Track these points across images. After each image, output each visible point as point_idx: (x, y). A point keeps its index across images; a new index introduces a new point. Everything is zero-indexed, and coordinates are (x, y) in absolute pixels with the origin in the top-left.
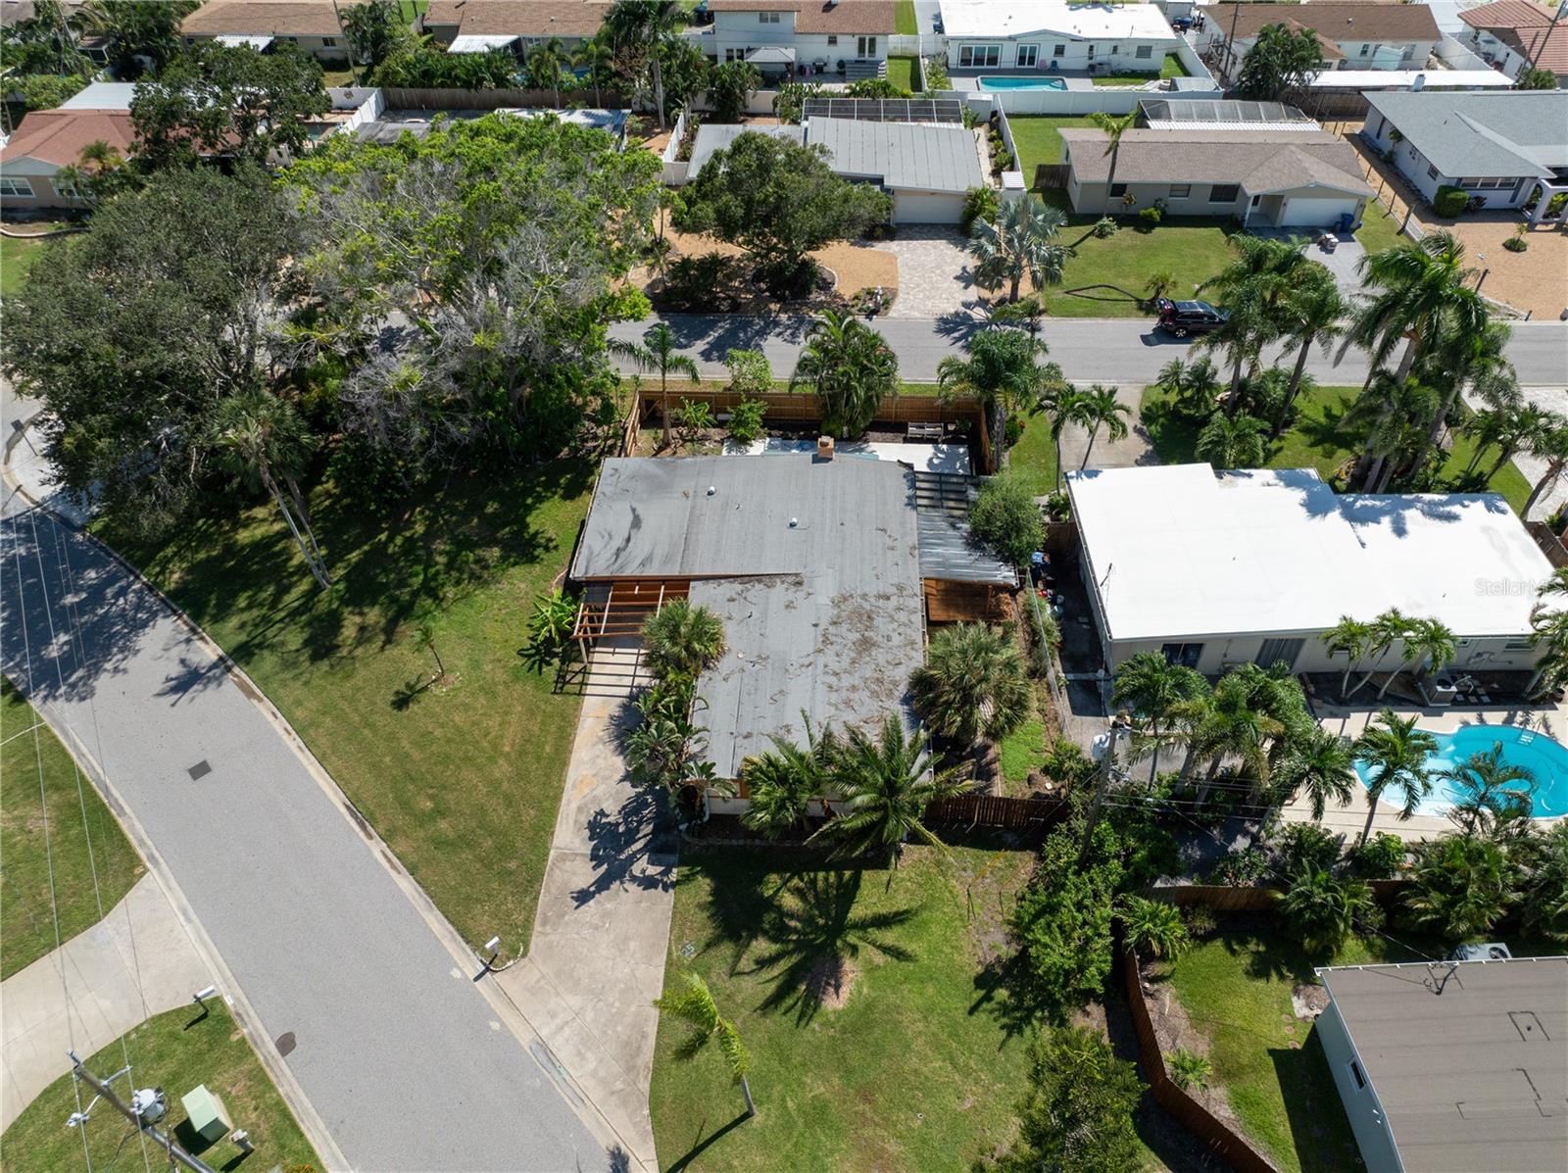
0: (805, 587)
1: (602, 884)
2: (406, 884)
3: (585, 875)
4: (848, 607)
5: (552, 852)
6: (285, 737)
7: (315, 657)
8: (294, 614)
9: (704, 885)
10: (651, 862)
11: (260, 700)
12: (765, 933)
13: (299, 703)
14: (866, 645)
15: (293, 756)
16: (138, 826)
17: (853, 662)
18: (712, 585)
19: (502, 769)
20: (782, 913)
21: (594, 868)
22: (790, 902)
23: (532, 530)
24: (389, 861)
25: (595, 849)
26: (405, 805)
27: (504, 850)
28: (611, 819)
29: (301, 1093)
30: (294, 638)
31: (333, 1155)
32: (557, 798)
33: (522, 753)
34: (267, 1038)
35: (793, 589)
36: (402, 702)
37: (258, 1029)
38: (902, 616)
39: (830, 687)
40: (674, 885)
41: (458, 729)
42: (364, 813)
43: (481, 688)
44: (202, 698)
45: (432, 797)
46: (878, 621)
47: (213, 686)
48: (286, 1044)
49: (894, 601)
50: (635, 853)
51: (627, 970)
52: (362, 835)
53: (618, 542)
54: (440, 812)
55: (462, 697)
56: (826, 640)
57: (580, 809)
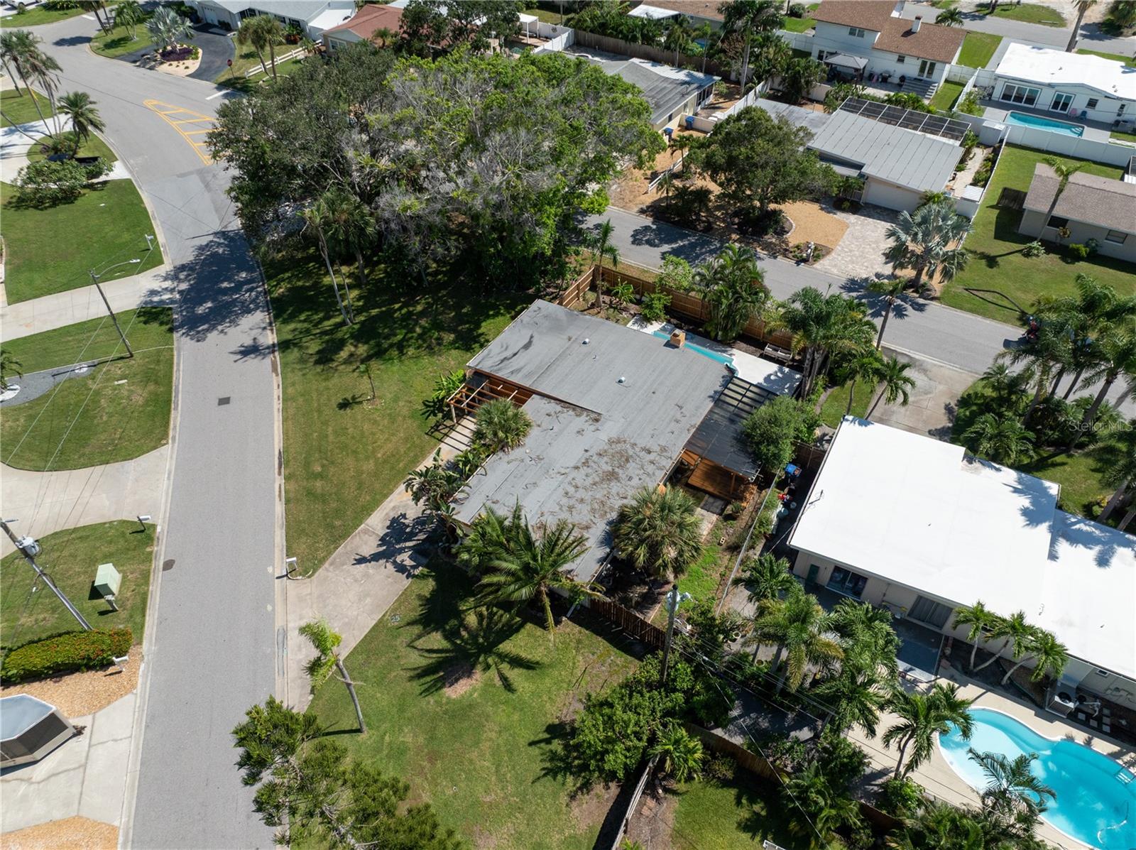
0: (597, 425)
1: (376, 557)
2: (279, 508)
3: (370, 546)
4: (619, 447)
5: (362, 526)
6: (276, 400)
7: (317, 362)
8: (325, 333)
9: (430, 585)
10: (411, 557)
11: (277, 375)
12: (444, 631)
13: (293, 384)
14: (611, 476)
15: (272, 413)
16: (179, 418)
17: (594, 484)
18: (545, 401)
19: (369, 466)
20: (462, 624)
21: (380, 545)
22: (472, 619)
23: (480, 331)
24: (280, 492)
25: (386, 535)
26: (307, 464)
27: (338, 513)
28: (406, 522)
29: (158, 593)
30: (314, 347)
31: (151, 634)
32: (386, 496)
33: (385, 462)
34: (162, 558)
35: (591, 422)
36: (344, 405)
37: (161, 551)
38: (650, 468)
39: (567, 493)
40: (414, 576)
41: (362, 432)
42: (284, 460)
43: (390, 415)
44: (252, 362)
45: (323, 466)
46: (631, 465)
47: (260, 358)
48: (168, 565)
49: (652, 457)
50: (406, 547)
51: (355, 613)
52: (276, 471)
53: (508, 353)
54: (320, 476)
55: (376, 416)
56: (586, 463)
57: (394, 508)
